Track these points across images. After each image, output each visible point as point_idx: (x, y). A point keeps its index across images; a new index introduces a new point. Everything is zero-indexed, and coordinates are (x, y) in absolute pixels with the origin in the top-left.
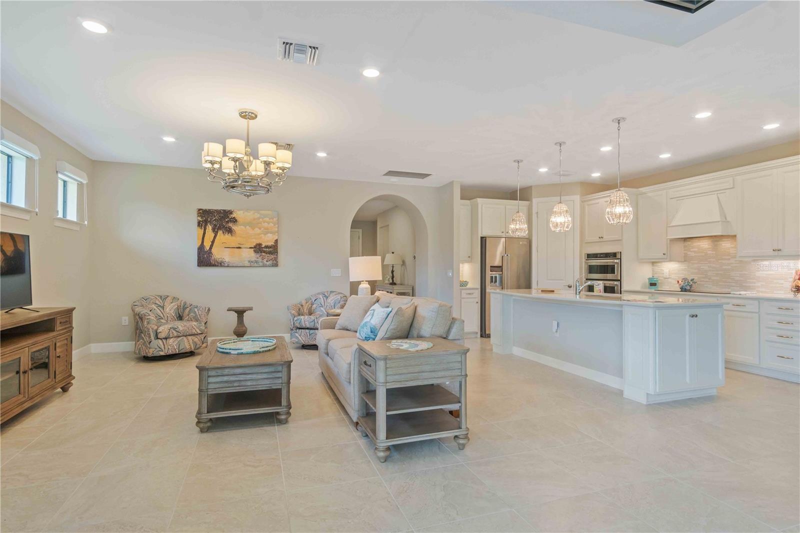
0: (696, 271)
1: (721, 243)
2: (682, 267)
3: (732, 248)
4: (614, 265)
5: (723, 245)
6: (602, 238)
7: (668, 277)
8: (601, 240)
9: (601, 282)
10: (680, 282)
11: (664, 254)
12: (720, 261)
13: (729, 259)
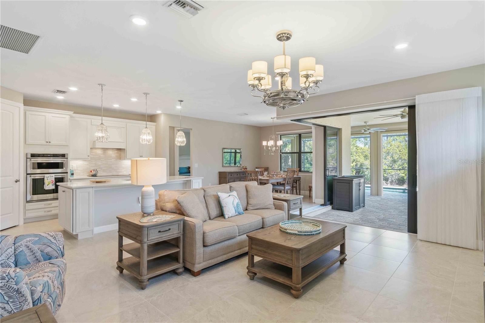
0: (94, 165)
1: (107, 151)
2: (86, 163)
3: (113, 154)
4: (63, 163)
5: (109, 152)
6: (50, 142)
7: (75, 169)
8: (48, 144)
9: (53, 175)
10: (92, 171)
11: (89, 156)
12: (107, 160)
13: (111, 159)
